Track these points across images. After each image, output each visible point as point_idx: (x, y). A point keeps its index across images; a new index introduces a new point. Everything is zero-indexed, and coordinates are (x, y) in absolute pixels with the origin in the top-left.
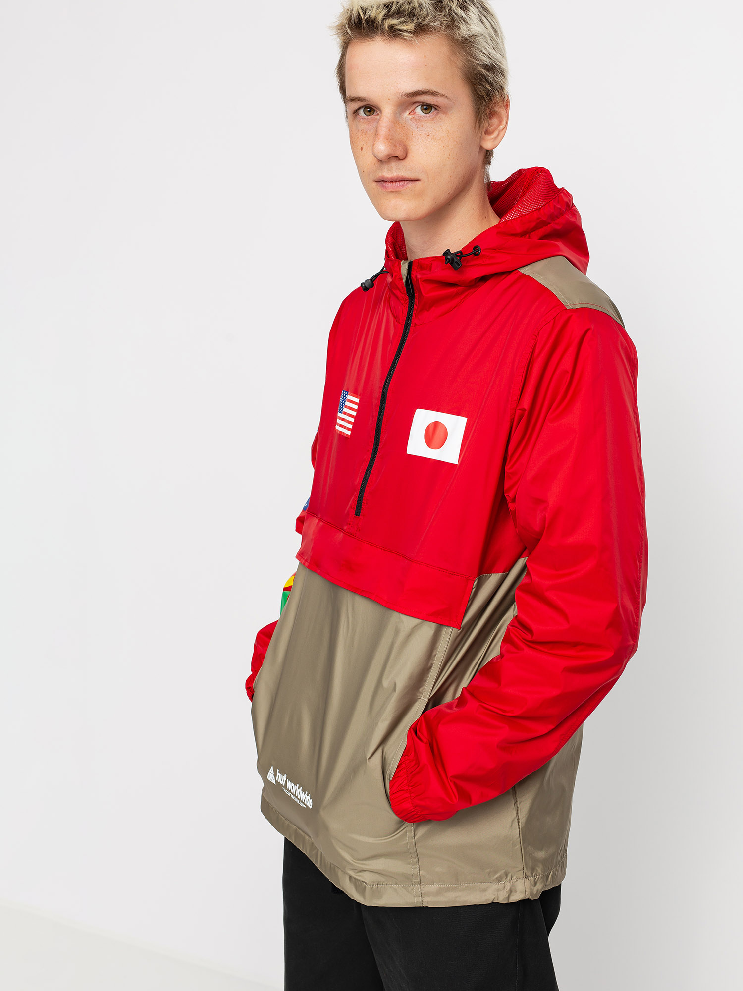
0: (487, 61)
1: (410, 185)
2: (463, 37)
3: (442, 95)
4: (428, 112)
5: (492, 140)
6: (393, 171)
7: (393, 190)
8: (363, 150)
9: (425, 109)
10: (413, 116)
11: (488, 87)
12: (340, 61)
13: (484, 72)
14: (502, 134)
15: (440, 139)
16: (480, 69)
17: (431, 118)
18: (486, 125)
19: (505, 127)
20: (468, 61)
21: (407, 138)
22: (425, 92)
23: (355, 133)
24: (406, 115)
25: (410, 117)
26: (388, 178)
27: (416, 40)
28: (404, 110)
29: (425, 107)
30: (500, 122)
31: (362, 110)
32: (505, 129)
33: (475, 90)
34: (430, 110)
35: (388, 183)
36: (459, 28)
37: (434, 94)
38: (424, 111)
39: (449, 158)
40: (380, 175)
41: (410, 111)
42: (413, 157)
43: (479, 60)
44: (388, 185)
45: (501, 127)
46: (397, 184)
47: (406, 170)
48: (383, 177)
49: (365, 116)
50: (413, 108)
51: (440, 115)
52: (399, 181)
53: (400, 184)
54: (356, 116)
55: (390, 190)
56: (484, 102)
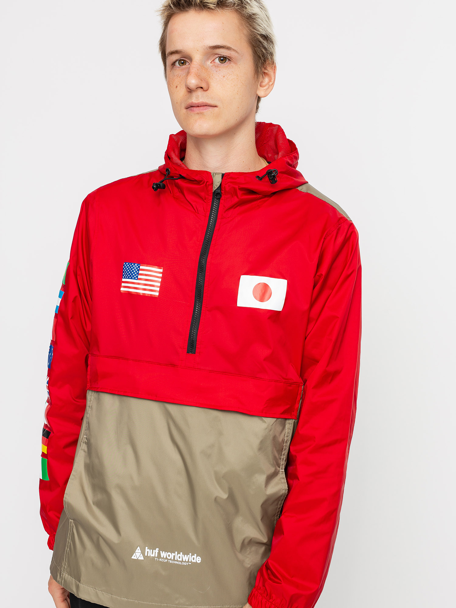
0: (264, 33)
1: (211, 109)
2: (248, 13)
3: (234, 50)
4: (224, 62)
5: (265, 90)
6: (199, 98)
7: (199, 112)
8: (178, 88)
9: (222, 60)
10: (214, 64)
11: (264, 50)
12: (163, 34)
13: (261, 39)
14: (271, 87)
15: (232, 80)
16: (259, 37)
17: (226, 65)
18: (261, 80)
19: (273, 84)
20: (251, 31)
21: (209, 77)
22: (222, 47)
23: (172, 78)
24: (209, 63)
25: (212, 64)
26: (196, 103)
27: (218, 10)
28: (208, 59)
29: (222, 59)
30: (270, 81)
31: (177, 62)
32: (273, 85)
33: (255, 51)
34: (225, 61)
35: (195, 108)
36: (246, 8)
37: (228, 48)
38: (221, 62)
39: (237, 94)
40: (190, 102)
41: (212, 60)
42: (213, 90)
43: (258, 31)
44: (195, 109)
45: (271, 83)
46: (202, 108)
47: (208, 98)
48: (192, 103)
49: (179, 66)
50: (214, 58)
51: (232, 64)
52: (203, 106)
53: (204, 108)
54: (173, 67)
55: (196, 112)
56: (261, 61)
